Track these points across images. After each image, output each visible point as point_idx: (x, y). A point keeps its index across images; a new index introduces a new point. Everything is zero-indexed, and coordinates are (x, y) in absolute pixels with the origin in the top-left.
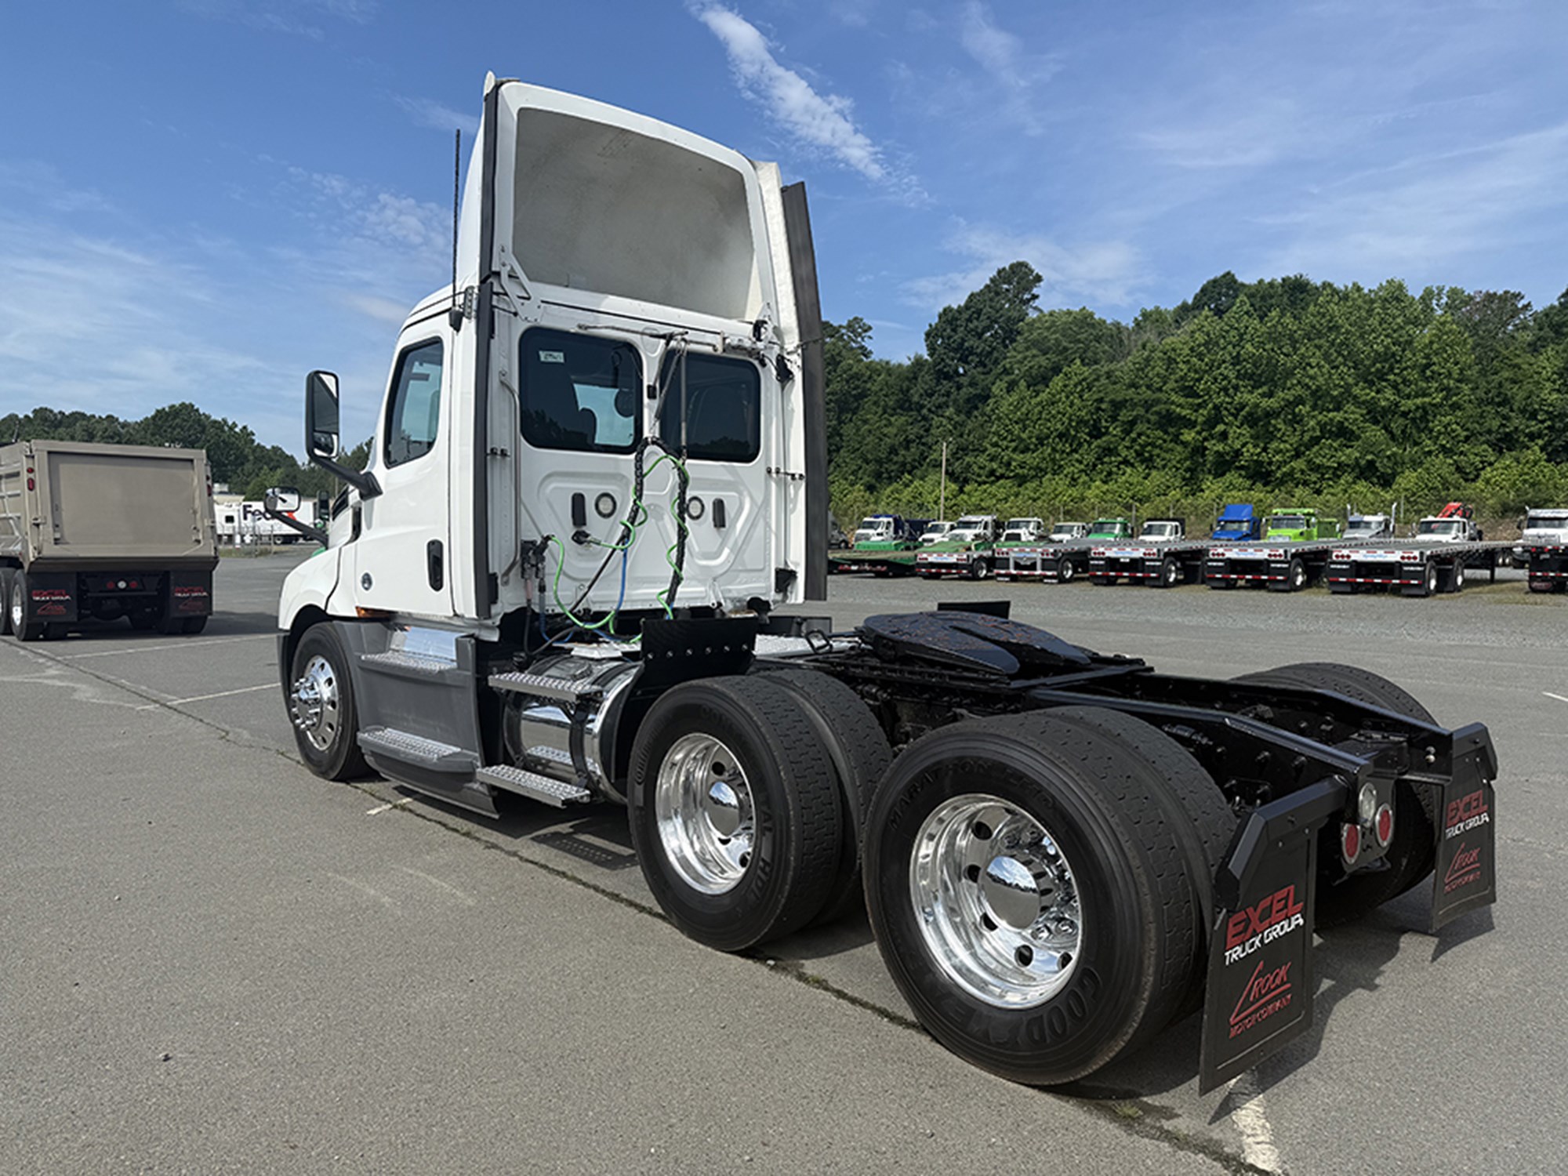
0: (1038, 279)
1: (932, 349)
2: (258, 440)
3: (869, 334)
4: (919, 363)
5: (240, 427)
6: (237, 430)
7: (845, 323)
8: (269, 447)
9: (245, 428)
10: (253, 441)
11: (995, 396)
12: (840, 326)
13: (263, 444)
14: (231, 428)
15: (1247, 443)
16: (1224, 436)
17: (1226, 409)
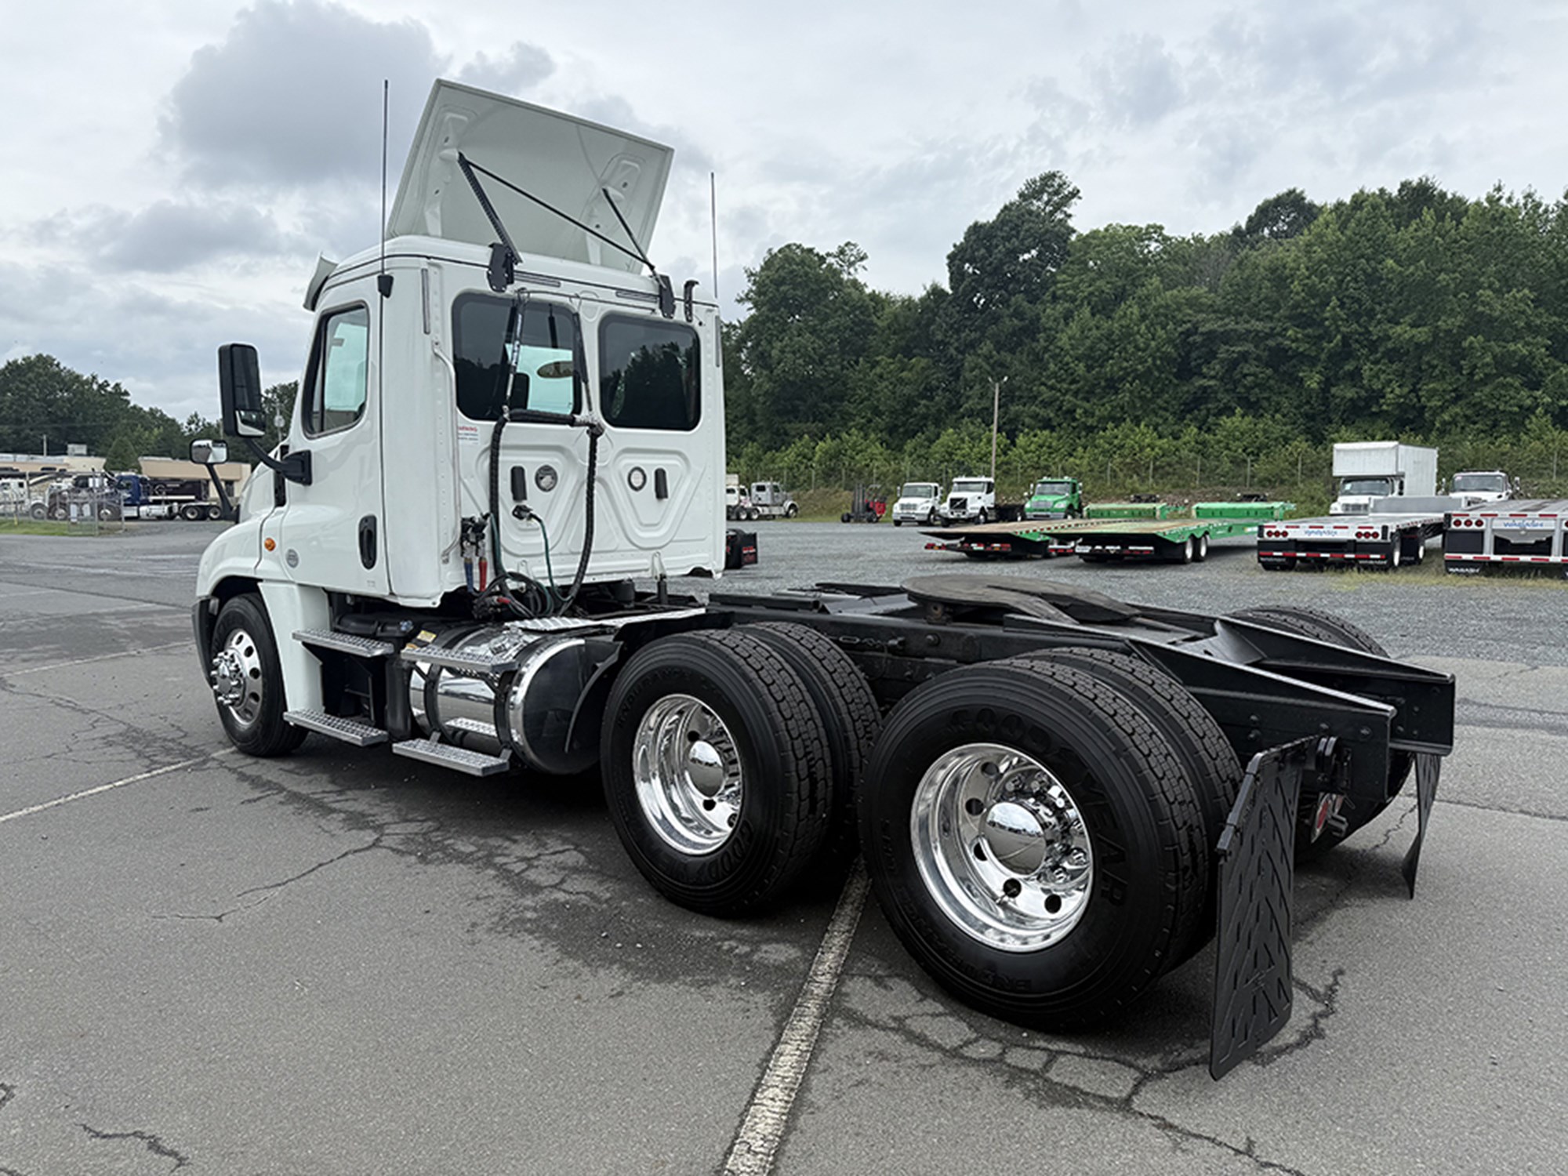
0: (1075, 194)
1: (956, 276)
2: (134, 400)
3: (864, 263)
4: (936, 292)
5: (112, 385)
6: (109, 389)
7: (834, 250)
8: (146, 409)
9: (117, 385)
10: (128, 402)
11: (1045, 330)
12: (828, 255)
13: (140, 405)
14: (102, 387)
15: (1391, 381)
16: (1355, 376)
17: (1357, 341)
